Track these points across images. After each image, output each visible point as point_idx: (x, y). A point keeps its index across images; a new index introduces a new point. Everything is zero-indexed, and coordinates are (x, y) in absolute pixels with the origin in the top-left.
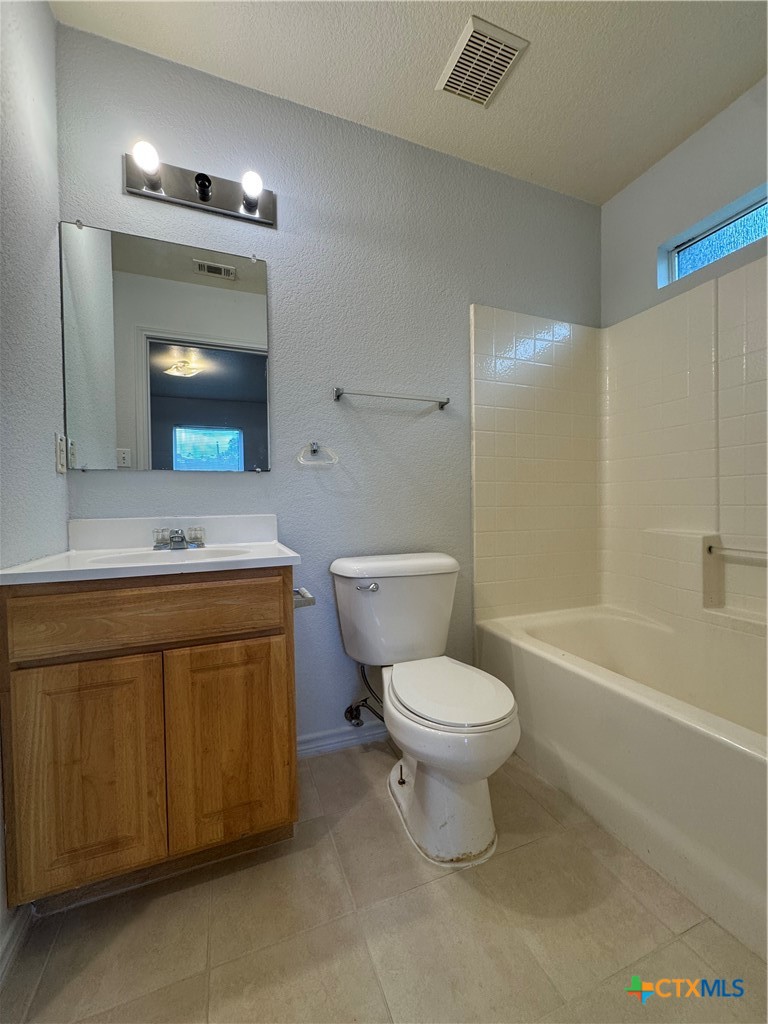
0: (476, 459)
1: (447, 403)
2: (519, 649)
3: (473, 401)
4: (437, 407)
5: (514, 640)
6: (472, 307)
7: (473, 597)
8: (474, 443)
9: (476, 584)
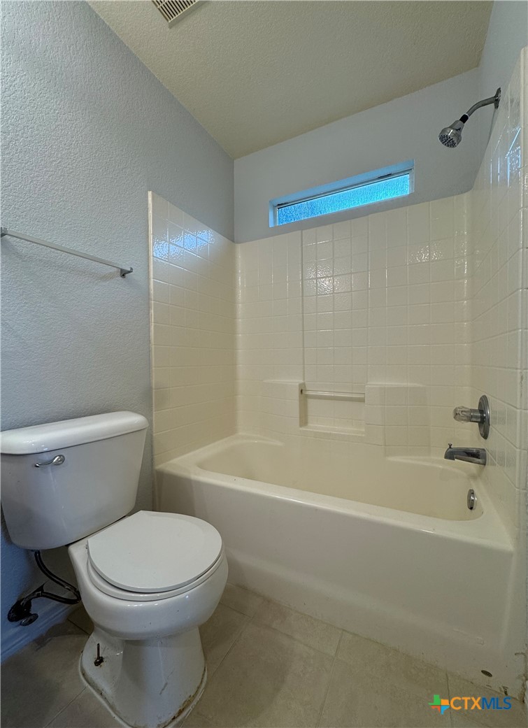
0: (155, 326)
1: (129, 272)
2: (198, 483)
3: (151, 276)
4: (119, 273)
5: (194, 477)
6: (150, 193)
7: (152, 446)
8: (152, 311)
9: (154, 435)
